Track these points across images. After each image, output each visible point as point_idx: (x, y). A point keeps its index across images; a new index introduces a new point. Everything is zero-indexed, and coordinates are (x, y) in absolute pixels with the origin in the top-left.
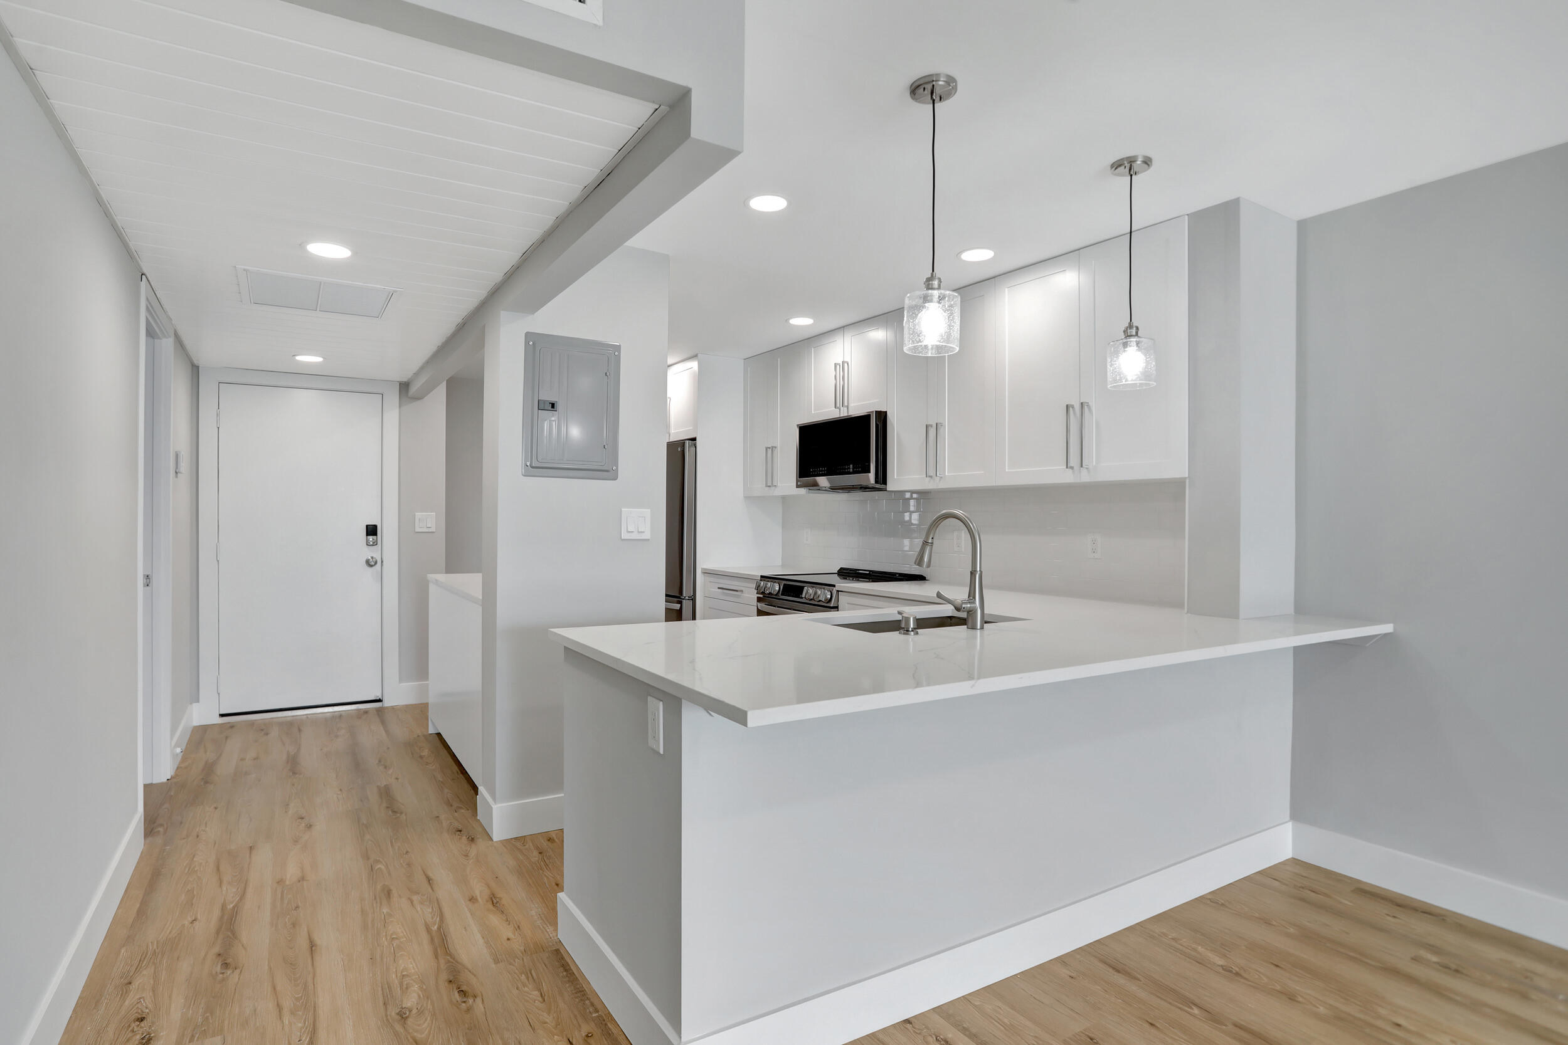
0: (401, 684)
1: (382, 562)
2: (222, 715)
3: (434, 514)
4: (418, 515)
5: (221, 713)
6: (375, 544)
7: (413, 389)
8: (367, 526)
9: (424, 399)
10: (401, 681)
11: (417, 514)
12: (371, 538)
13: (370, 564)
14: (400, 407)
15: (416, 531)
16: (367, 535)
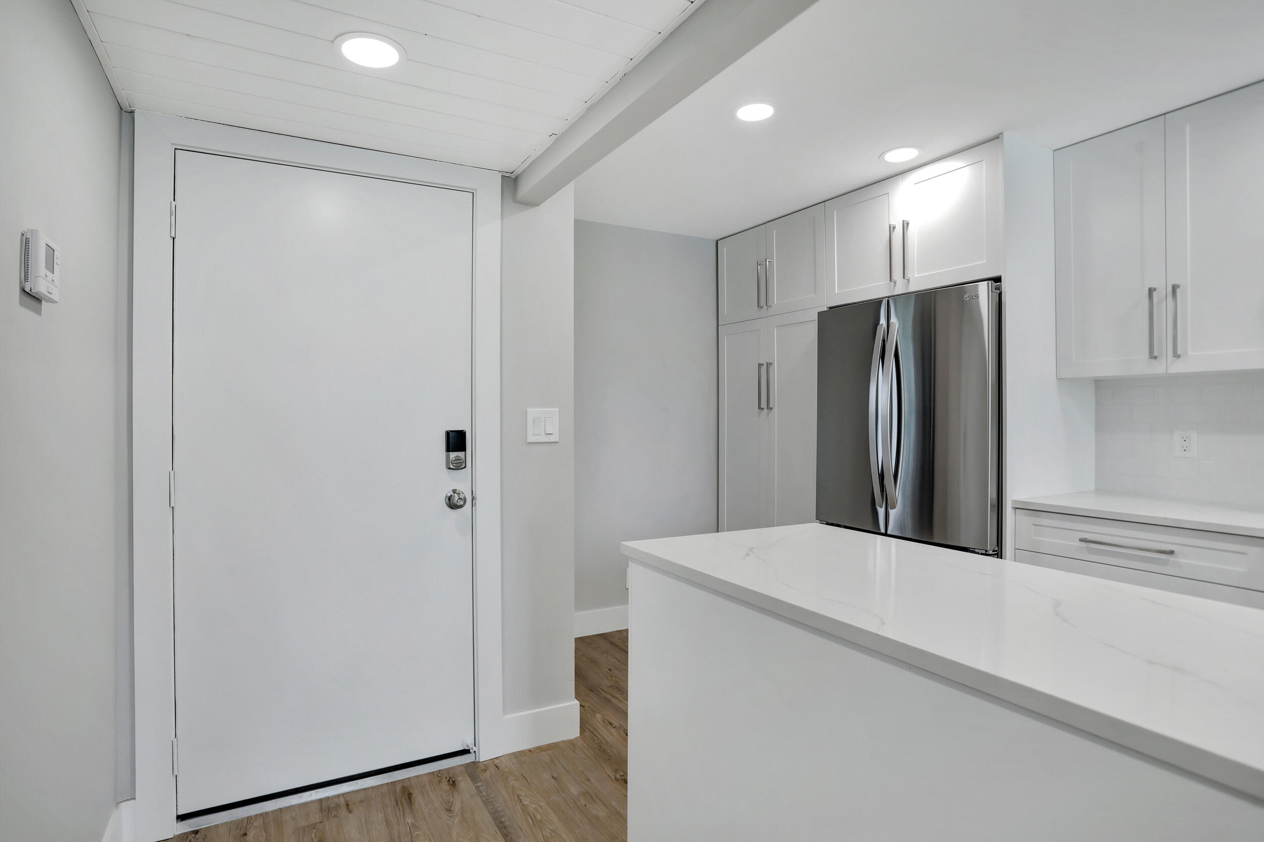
0: (508, 717)
1: (473, 499)
2: (181, 818)
3: (558, 409)
4: (532, 412)
5: (180, 813)
6: (459, 466)
7: (526, 188)
8: (448, 434)
9: (542, 205)
10: (506, 710)
11: (530, 410)
12: (453, 455)
13: (452, 504)
14: (502, 217)
15: (529, 440)
16: (448, 449)
